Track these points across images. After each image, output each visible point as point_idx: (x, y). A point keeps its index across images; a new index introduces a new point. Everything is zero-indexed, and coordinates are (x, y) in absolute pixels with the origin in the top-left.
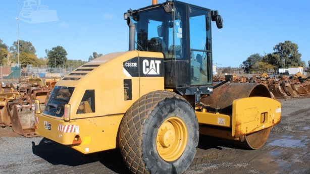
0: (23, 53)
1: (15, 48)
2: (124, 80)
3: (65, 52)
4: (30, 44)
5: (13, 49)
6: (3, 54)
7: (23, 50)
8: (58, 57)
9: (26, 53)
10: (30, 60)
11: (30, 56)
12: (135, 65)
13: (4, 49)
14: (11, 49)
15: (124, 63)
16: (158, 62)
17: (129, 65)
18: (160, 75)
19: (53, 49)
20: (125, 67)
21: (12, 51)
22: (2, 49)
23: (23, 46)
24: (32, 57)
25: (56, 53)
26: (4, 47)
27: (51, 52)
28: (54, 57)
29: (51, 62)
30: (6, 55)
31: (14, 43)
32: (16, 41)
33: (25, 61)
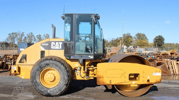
0: (140, 40)
1: (136, 37)
2: (41, 51)
3: (163, 39)
4: (144, 35)
6: (130, 41)
7: (140, 38)
8: (159, 42)
9: (142, 40)
11: (144, 41)
12: (47, 44)
14: (135, 38)
15: (41, 44)
16: (61, 43)
17: (44, 45)
18: (62, 49)
19: (156, 37)
20: (41, 46)
21: (135, 39)
22: (129, 38)
23: (140, 36)
24: (145, 42)
25: (158, 40)
26: (131, 37)
27: (155, 39)
28: (157, 42)
29: (155, 45)
30: (132, 42)
31: (136, 35)
32: (137, 34)
33: (141, 44)
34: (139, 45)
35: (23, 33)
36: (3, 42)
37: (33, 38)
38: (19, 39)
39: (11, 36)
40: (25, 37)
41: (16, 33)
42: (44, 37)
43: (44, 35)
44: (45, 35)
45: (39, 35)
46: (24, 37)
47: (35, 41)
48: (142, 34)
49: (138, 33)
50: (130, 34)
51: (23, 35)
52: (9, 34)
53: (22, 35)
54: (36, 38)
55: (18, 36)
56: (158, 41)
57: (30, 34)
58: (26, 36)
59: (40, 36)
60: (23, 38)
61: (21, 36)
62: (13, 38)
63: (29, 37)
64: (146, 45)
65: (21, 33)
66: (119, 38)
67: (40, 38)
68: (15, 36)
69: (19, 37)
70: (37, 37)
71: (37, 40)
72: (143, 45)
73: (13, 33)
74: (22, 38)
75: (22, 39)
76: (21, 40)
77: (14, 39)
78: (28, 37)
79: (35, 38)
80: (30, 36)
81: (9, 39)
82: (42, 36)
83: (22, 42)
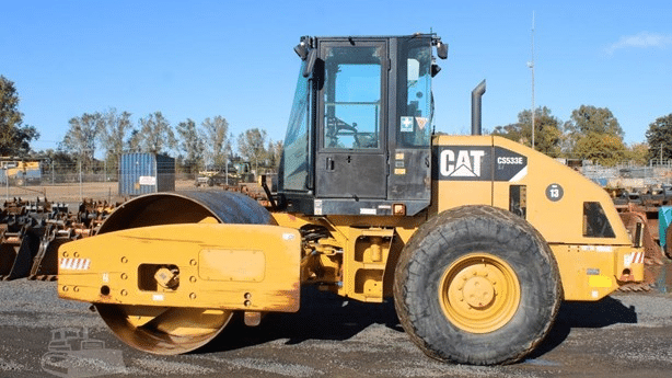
0: (592, 133)
1: (574, 124)
4: (607, 114)
5: (571, 127)
6: (549, 138)
7: (591, 126)
9: (597, 135)
10: (606, 149)
11: (606, 139)
13: (553, 128)
14: (568, 126)
19: (659, 121)
21: (569, 132)
22: (547, 128)
23: (592, 120)
24: (611, 141)
25: (666, 131)
26: (553, 123)
27: (654, 128)
28: (661, 140)
29: (654, 153)
30: (556, 141)
31: (574, 113)
32: (578, 108)
33: (596, 151)
34: (589, 154)
35: (126, 115)
36: (50, 152)
37: (166, 134)
38: (110, 139)
39: (78, 128)
40: (135, 132)
41: (98, 116)
42: (206, 131)
43: (207, 123)
44: (212, 121)
45: (186, 122)
46: (131, 131)
47: (171, 147)
48: (600, 109)
49: (583, 106)
50: (549, 111)
51: (127, 122)
52: (70, 122)
53: (124, 123)
54: (177, 135)
55: (108, 128)
56: (668, 138)
57: (154, 119)
58: (139, 128)
59: (191, 124)
60: (127, 135)
61: (120, 128)
62: (88, 137)
63: (149, 130)
64: (614, 153)
65: (119, 115)
66: (505, 128)
67: (193, 133)
68: (93, 128)
69: (110, 133)
70: (180, 131)
71: (180, 143)
72: (605, 157)
73: (86, 118)
74: (121, 134)
75: (124, 140)
76: (119, 144)
77: (91, 138)
78: (144, 130)
79: (171, 135)
80: (152, 126)
81: (74, 138)
82: (198, 126)
83: (124, 149)
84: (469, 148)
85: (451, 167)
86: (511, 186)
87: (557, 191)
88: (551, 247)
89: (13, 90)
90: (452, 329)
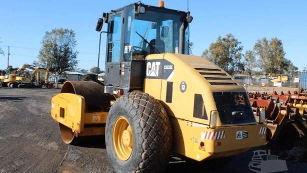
84: (155, 61)
85: (150, 71)
86: (168, 82)
87: (184, 86)
88: (179, 120)
89: (281, 44)
90: (114, 156)
